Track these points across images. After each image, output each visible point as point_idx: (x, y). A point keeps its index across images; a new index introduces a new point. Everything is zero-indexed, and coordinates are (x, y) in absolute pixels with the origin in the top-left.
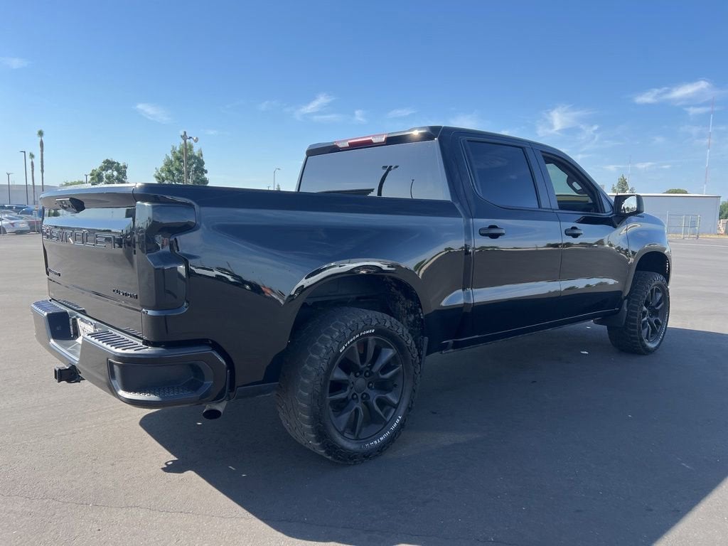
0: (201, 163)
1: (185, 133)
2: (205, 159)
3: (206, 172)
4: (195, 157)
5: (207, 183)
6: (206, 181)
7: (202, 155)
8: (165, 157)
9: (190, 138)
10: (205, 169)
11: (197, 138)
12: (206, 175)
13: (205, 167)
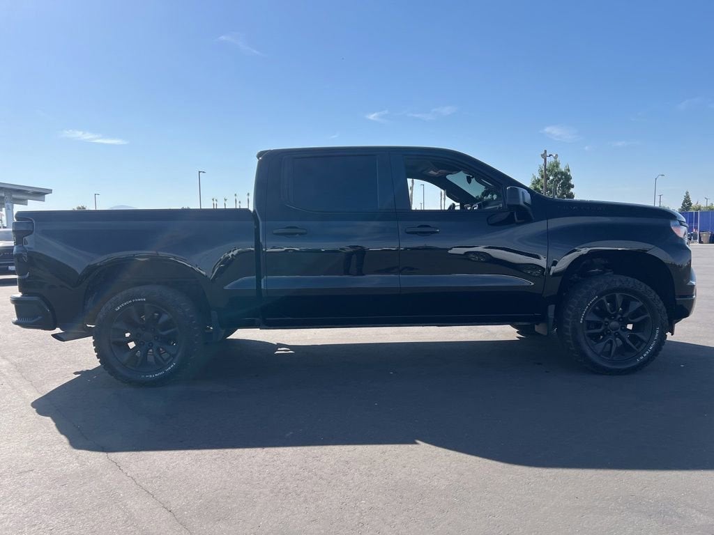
0: (568, 178)
1: (546, 151)
2: (572, 174)
3: (573, 186)
4: (562, 173)
5: (573, 197)
6: (571, 196)
7: (569, 170)
8: (532, 176)
9: (550, 156)
10: (572, 183)
11: (557, 155)
12: (572, 190)
13: (572, 182)
